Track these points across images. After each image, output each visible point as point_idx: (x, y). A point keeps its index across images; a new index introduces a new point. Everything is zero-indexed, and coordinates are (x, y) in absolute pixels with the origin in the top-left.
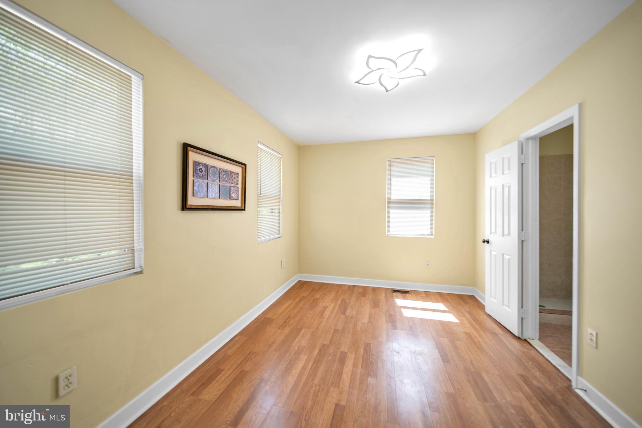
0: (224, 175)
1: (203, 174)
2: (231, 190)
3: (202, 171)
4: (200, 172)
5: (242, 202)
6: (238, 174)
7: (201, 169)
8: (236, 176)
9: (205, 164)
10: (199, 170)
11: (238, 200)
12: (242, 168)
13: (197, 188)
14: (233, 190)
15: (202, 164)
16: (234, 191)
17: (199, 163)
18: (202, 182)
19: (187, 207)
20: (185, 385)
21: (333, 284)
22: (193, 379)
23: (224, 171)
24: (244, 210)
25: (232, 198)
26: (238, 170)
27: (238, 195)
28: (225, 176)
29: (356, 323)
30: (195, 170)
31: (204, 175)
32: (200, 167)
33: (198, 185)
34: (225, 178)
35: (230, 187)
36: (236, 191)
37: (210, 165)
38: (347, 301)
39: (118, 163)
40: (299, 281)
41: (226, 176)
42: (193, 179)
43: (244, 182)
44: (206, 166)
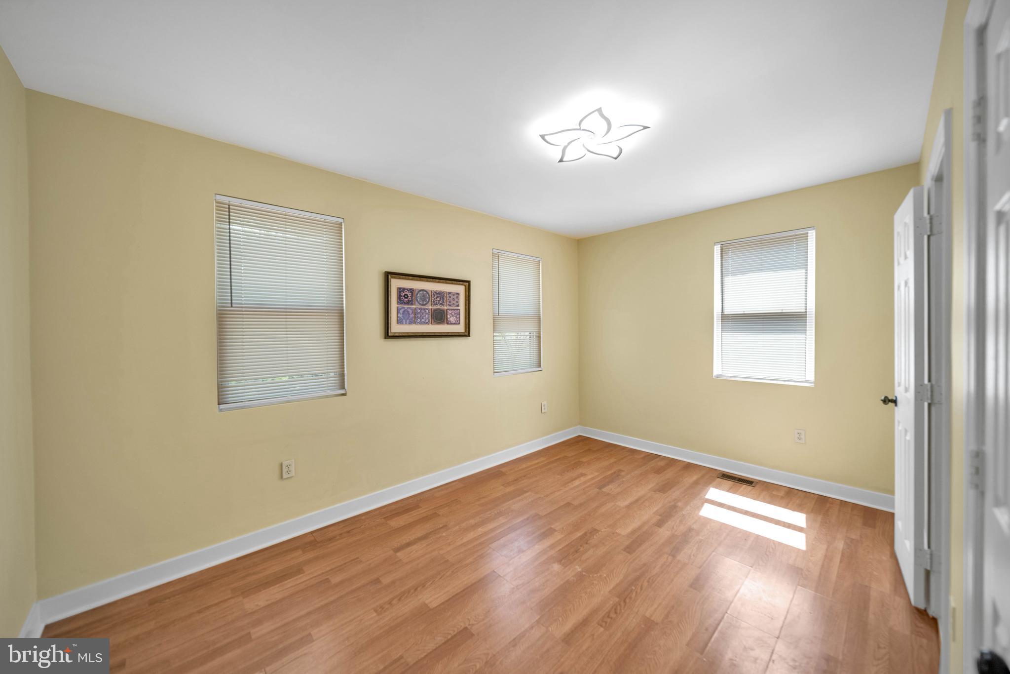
0: (437, 297)
1: (408, 300)
2: (448, 314)
3: (408, 296)
4: (405, 298)
5: (466, 327)
6: (458, 294)
7: (407, 295)
8: (455, 297)
9: (411, 289)
10: (404, 296)
11: (459, 324)
12: (465, 286)
13: (402, 315)
14: (451, 314)
15: (407, 289)
16: (453, 314)
17: (404, 289)
18: (408, 308)
19: (389, 335)
20: (385, 509)
21: (624, 448)
22: (394, 507)
23: (437, 294)
24: (469, 335)
25: (450, 323)
26: (460, 289)
27: (459, 318)
28: (438, 299)
29: (606, 503)
30: (399, 297)
31: (411, 301)
32: (405, 293)
33: (404, 312)
34: (439, 301)
35: (447, 311)
36: (455, 314)
37: (417, 289)
38: (623, 474)
39: (324, 300)
40: (580, 436)
41: (440, 299)
42: (397, 306)
43: (468, 302)
44: (411, 291)
